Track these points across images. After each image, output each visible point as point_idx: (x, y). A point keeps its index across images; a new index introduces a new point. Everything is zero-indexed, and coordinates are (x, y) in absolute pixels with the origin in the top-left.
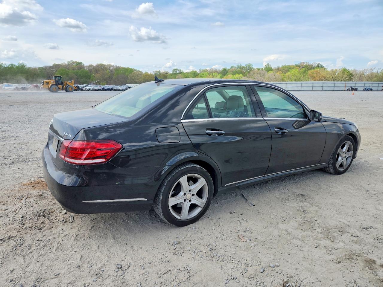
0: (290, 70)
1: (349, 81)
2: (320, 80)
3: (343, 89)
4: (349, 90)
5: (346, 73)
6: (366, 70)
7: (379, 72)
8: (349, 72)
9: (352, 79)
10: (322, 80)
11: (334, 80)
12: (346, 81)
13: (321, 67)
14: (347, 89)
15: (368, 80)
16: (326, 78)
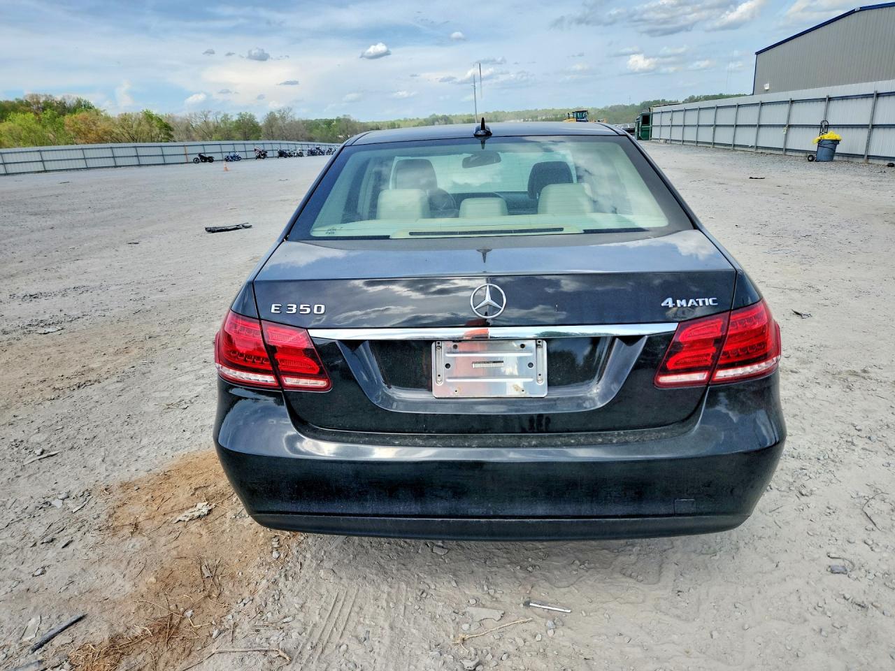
0: (12, 115)
1: (168, 142)
2: (101, 140)
3: (183, 159)
4: (196, 161)
5: (154, 123)
6: (193, 116)
7: (219, 121)
8: (161, 120)
9: (172, 136)
10: (107, 141)
11: (134, 140)
12: (161, 141)
13: (88, 107)
14: (191, 158)
15: (204, 139)
16: (114, 135)
